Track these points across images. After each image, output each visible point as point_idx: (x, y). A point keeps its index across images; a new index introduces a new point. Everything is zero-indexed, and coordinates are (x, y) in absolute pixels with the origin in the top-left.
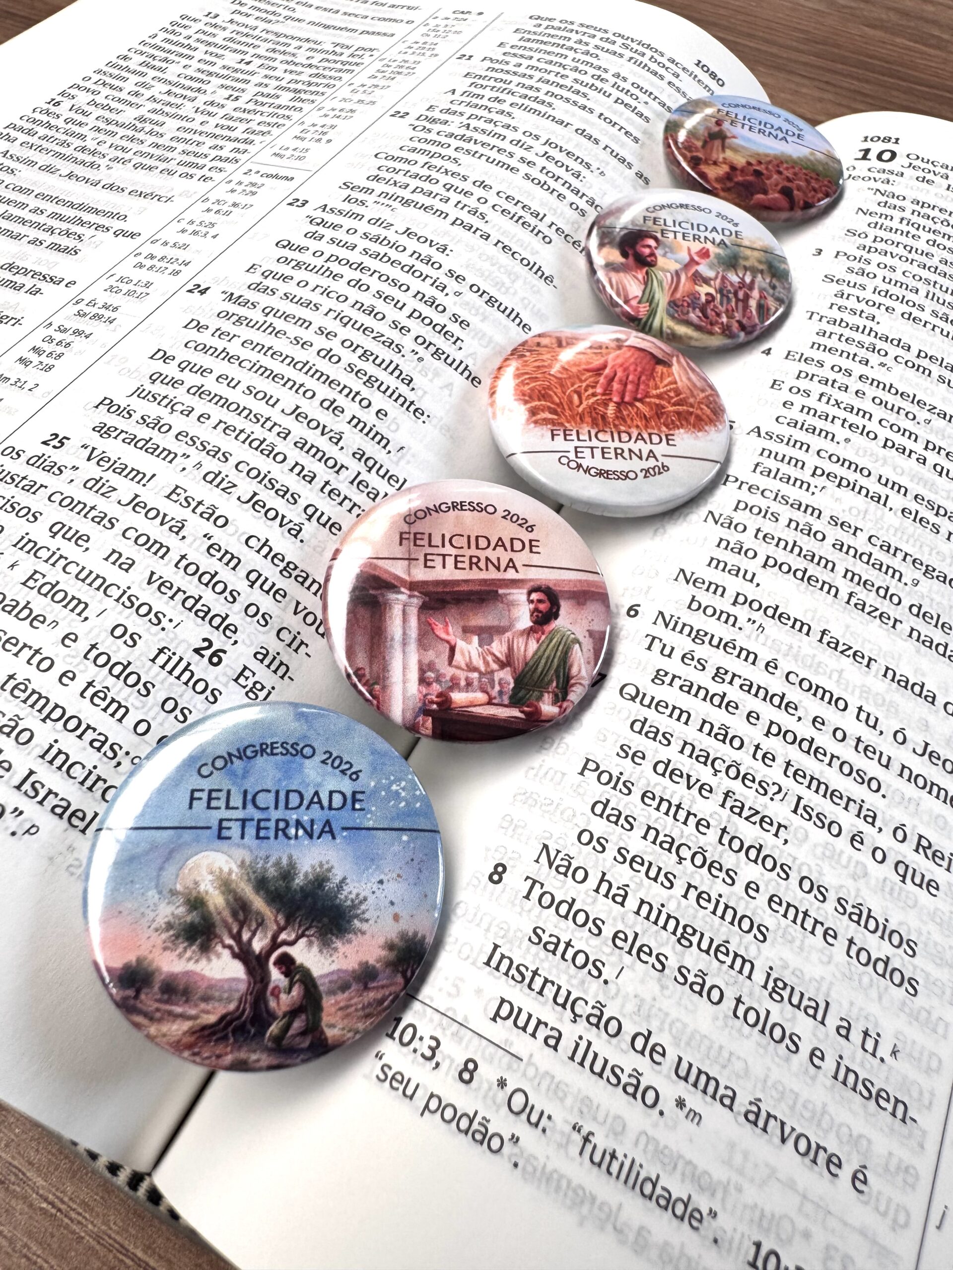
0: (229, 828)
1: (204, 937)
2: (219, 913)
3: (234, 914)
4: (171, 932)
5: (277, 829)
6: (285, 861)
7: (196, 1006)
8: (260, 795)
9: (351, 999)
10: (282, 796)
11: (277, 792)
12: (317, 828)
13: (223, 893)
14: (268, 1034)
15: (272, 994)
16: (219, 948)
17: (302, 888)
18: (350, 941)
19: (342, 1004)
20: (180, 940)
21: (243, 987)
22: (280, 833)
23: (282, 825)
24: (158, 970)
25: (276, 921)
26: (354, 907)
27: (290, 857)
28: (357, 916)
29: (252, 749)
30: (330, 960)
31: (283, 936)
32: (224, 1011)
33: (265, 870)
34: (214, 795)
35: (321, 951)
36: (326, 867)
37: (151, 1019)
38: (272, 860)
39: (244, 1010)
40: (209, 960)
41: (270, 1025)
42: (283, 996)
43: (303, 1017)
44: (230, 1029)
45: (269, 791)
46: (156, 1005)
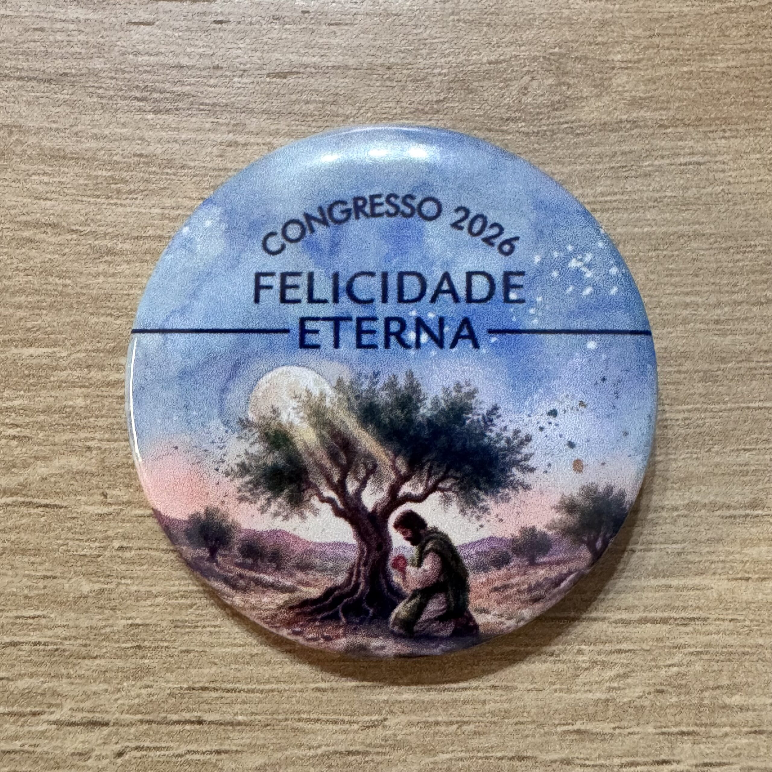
0: (316, 332)
1: (293, 487)
2: (312, 454)
3: (333, 457)
4: (247, 478)
5: (388, 334)
6: (402, 382)
7: (291, 575)
8: (359, 279)
9: (509, 577)
10: (393, 282)
11: (385, 275)
12: (449, 331)
13: (314, 426)
14: (393, 615)
15: (395, 566)
16: (315, 501)
17: (430, 422)
18: (506, 499)
19: (497, 584)
20: (261, 489)
21: (353, 555)
22: (393, 339)
23: (394, 327)
24: (235, 526)
25: (394, 468)
26: (512, 449)
27: (410, 375)
28: (516, 463)
29: (340, 207)
30: (478, 524)
31: (406, 489)
32: (330, 585)
33: (373, 393)
34: (290, 281)
35: (463, 511)
36: (465, 390)
37: (234, 587)
38: (383, 380)
39: (357, 585)
40: (303, 517)
41: (395, 606)
42: (411, 570)
43: (442, 598)
44: (340, 607)
45: (372, 274)
46: (239, 570)
